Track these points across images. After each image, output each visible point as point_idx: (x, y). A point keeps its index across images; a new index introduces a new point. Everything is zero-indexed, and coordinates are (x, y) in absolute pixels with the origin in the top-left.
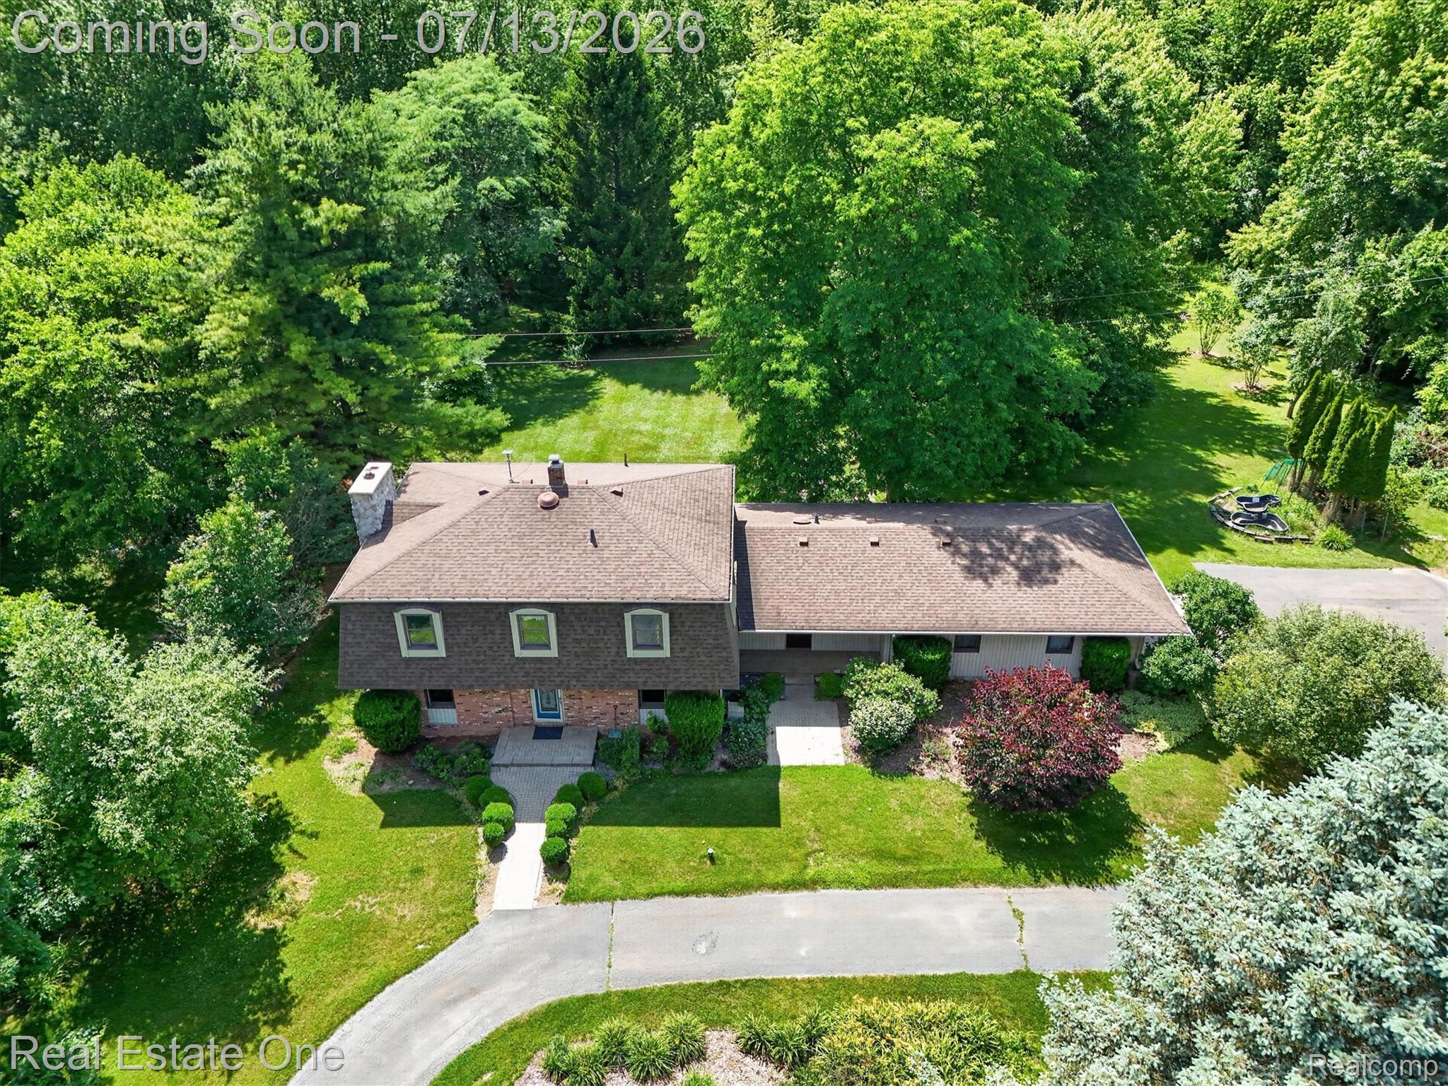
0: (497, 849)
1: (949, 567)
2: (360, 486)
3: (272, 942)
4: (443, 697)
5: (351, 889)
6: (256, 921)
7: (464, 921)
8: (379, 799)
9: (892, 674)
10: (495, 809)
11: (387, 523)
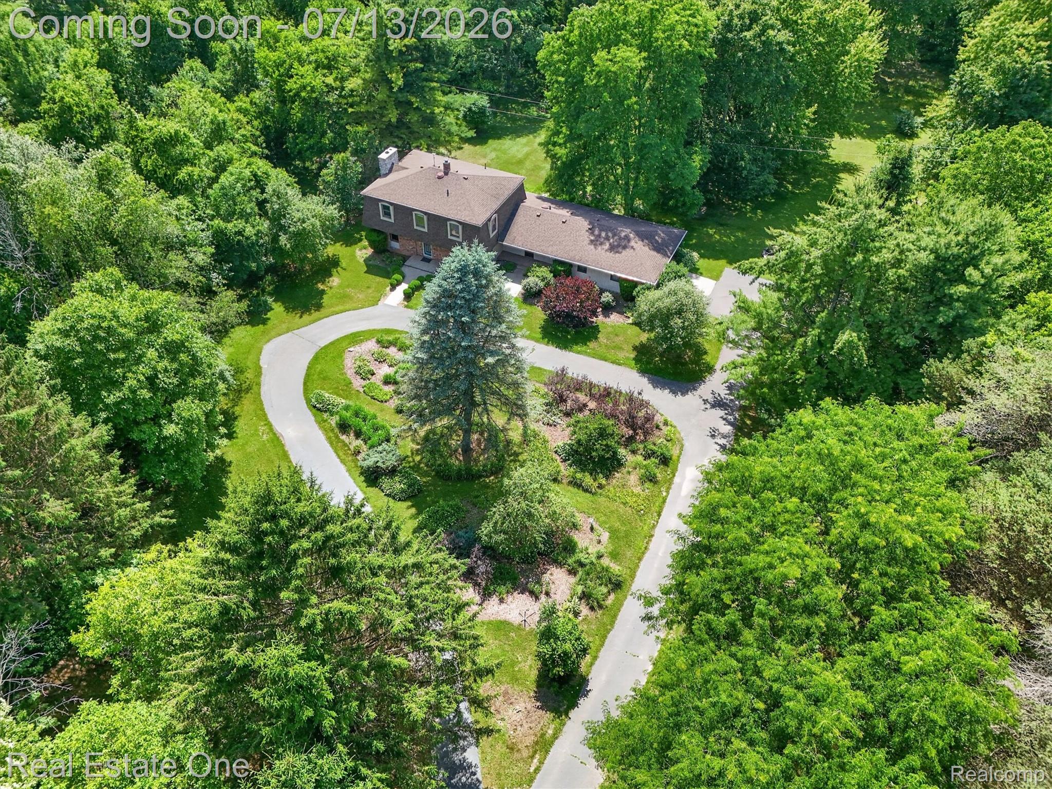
0: (393, 288)
1: (586, 237)
2: (383, 156)
3: (323, 292)
4: (395, 238)
5: (348, 286)
6: (321, 286)
7: (375, 302)
8: (367, 265)
9: (544, 271)
10: (397, 276)
11: (390, 171)
